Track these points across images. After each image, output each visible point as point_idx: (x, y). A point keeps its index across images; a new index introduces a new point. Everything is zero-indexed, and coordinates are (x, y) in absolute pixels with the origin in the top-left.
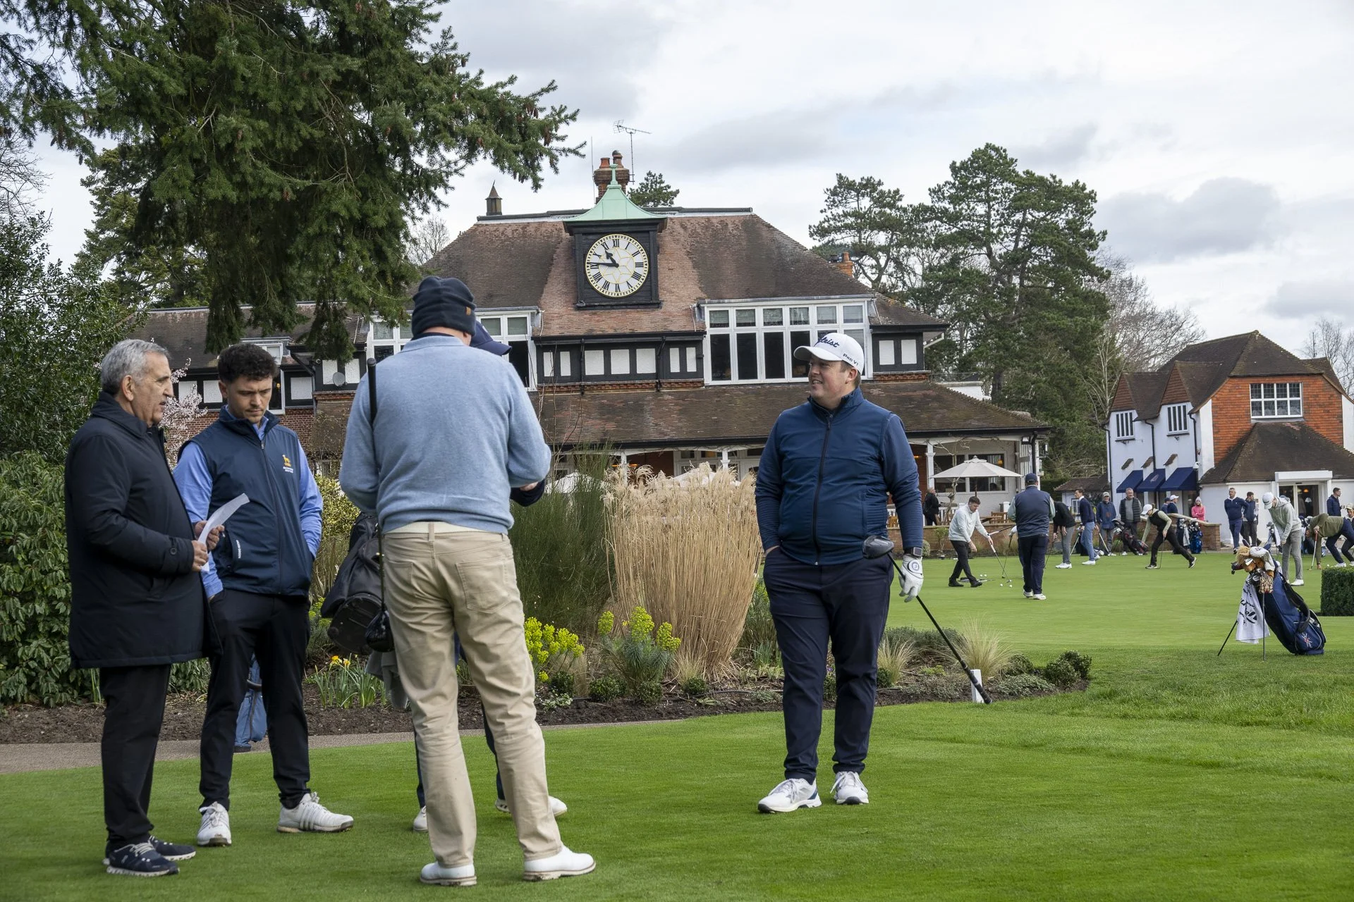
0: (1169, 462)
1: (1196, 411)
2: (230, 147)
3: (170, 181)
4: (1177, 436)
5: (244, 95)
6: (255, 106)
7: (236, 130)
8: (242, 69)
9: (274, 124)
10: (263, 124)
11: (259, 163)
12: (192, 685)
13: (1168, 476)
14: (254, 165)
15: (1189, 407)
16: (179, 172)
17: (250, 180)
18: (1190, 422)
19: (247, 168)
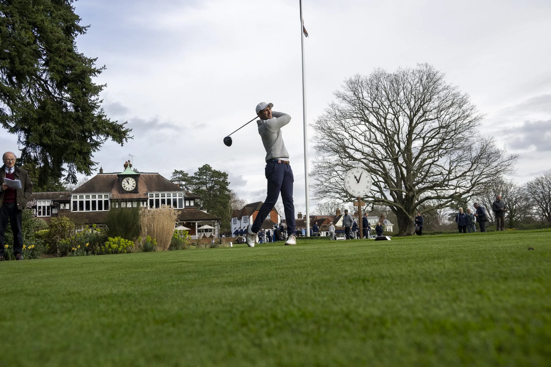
0: (244, 228)
1: (249, 217)
2: (49, 131)
3: (33, 138)
4: (245, 222)
5: (53, 119)
6: (55, 122)
7: (50, 127)
8: (52, 113)
9: (60, 126)
10: (57, 126)
11: (56, 136)
12: (35, 257)
13: (243, 231)
14: (55, 136)
15: (248, 216)
16: (36, 136)
17: (53, 139)
18: (248, 220)
19: (53, 136)
